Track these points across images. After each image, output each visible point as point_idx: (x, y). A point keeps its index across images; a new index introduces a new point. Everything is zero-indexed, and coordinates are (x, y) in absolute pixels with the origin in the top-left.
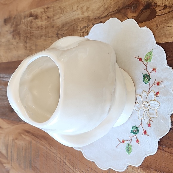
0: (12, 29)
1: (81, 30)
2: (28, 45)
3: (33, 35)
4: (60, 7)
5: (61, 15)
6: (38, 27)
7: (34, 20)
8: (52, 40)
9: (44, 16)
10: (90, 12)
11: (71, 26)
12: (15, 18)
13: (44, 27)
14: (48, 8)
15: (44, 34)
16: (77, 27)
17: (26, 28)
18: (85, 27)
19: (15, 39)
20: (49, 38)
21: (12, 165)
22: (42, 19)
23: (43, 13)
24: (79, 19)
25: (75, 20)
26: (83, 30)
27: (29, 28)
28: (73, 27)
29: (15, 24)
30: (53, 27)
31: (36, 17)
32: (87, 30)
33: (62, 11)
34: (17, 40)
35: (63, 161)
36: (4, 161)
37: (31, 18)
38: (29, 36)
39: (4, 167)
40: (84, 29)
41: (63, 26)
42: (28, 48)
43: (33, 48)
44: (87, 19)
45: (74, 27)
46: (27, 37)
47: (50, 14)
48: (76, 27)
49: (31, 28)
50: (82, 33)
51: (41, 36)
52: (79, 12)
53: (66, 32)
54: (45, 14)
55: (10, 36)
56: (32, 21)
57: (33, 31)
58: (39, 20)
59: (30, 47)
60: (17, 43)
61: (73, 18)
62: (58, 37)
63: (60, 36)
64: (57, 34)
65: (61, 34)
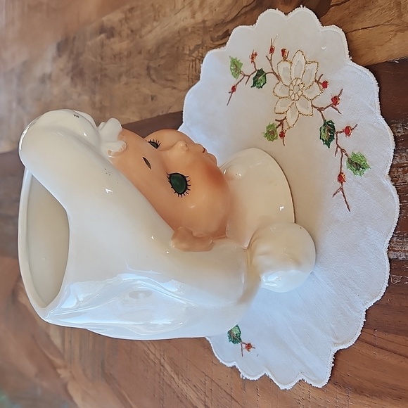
0: (70, 65)
1: (190, 55)
2: (97, 98)
3: (106, 76)
4: (152, 5)
5: (155, 24)
6: (115, 56)
7: (107, 41)
8: (139, 83)
9: (126, 31)
10: (207, 12)
11: (173, 46)
12: (74, 38)
13: (125, 53)
14: (131, 10)
15: (124, 69)
16: (183, 48)
17: (94, 60)
18: (197, 47)
19: (75, 86)
20: (135, 79)
21: (71, 372)
22: (121, 36)
23: (124, 22)
24: (186, 29)
25: (179, 32)
26: (194, 55)
27: (99, 60)
28: (176, 49)
29: (75, 52)
30: (140, 53)
31: (110, 32)
32: (200, 55)
33: (157, 14)
34: (79, 88)
35: (160, 362)
36: (58, 361)
37: (103, 36)
38: (99, 78)
39: (58, 375)
40: (196, 52)
41: (159, 46)
42: (98, 105)
43: (107, 103)
44: (201, 27)
45: (178, 48)
46: (95, 80)
47: (135, 23)
48: (181, 48)
49: (102, 58)
50: (193, 61)
51: (120, 75)
52: (186, 13)
53: (162, 62)
54: (126, 25)
55: (66, 82)
56: (104, 42)
57: (107, 67)
58: (115, 39)
59: (101, 103)
60: (80, 94)
61: (177, 28)
62: (149, 75)
63: (152, 72)
64: (148, 68)
65: (155, 69)
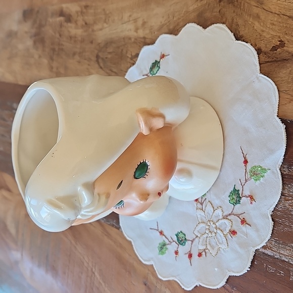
0: (34, 31)
1: (131, 59)
2: (55, 64)
3: (62, 50)
4: (104, 10)
5: (105, 25)
6: (71, 38)
7: (65, 23)
8: (89, 65)
9: (81, 22)
10: (147, 31)
11: (118, 47)
12: (38, 12)
13: (80, 39)
14: (86, 7)
15: (78, 50)
16: (127, 53)
17: (53, 34)
19: (37, 48)
20: (86, 61)
21: (22, 255)
22: (77, 24)
23: (79, 14)
24: (130, 39)
25: (124, 38)
27: (57, 35)
28: (120, 50)
29: (38, 22)
30: (92, 42)
31: (69, 19)
33: (107, 17)
34: (40, 52)
35: (92, 269)
37: (62, 18)
38: (57, 49)
41: (109, 43)
42: (55, 70)
43: (62, 71)
44: (142, 41)
45: (122, 50)
46: (54, 50)
47: (89, 19)
48: (124, 51)
49: (60, 36)
51: (74, 54)
52: (131, 26)
54: (82, 18)
55: (29, 43)
56: (63, 24)
57: (64, 43)
58: (73, 25)
59: (57, 69)
60: (40, 57)
61: (122, 35)
62: (97, 61)
63: (100, 61)
64: (97, 57)
65: (103, 59)
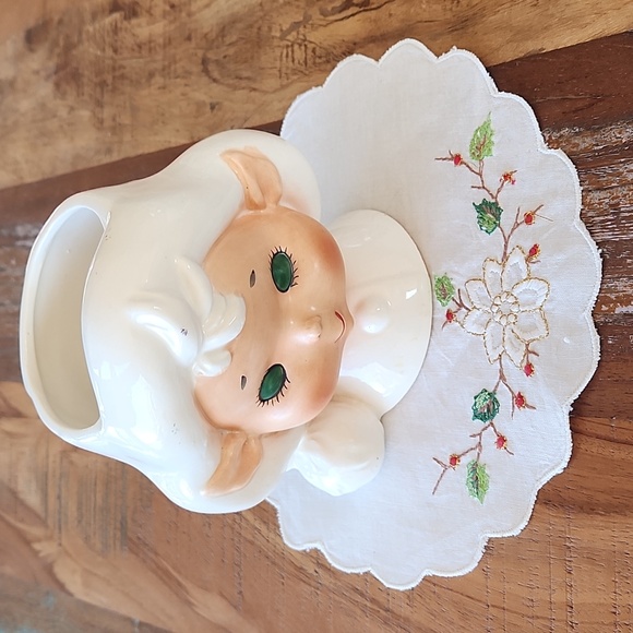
0: (52, 64)
1: (282, 38)
2: (107, 113)
3: (123, 77)
6: (140, 47)
7: (125, 23)
8: (186, 85)
9: (160, 7)
11: (251, 26)
12: (60, 22)
13: (161, 41)
15: (158, 65)
16: (270, 29)
17: (99, 53)
18: (296, 25)
19: (63, 95)
20: (178, 80)
21: (60, 545)
22: (151, 15)
25: (261, 4)
26: (289, 37)
27: (109, 52)
28: (255, 30)
29: (62, 43)
30: (189, 38)
31: (132, 10)
32: (301, 37)
34: (71, 100)
36: (34, 531)
37: (117, 16)
38: (110, 81)
39: (36, 553)
40: (294, 33)
41: (223, 31)
42: (108, 123)
43: (126, 120)
45: (259, 29)
46: (103, 84)
48: (265, 29)
49: (115, 51)
50: (287, 46)
51: (151, 75)
53: (231, 51)
55: (45, 90)
56: (119, 25)
57: (124, 63)
58: (143, 20)
59: (114, 120)
60: (72, 109)
62: (206, 71)
63: (211, 67)
64: (205, 62)
65: (217, 62)
